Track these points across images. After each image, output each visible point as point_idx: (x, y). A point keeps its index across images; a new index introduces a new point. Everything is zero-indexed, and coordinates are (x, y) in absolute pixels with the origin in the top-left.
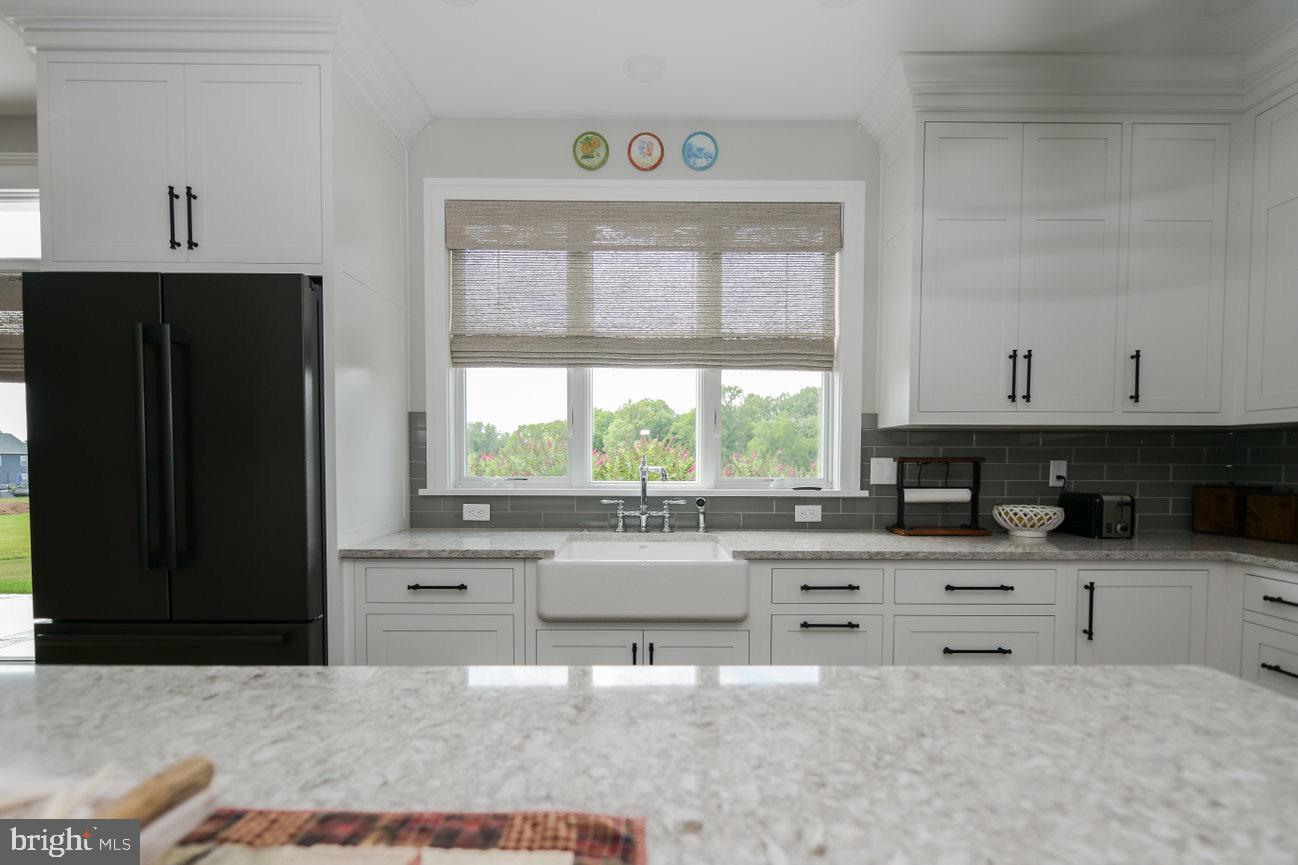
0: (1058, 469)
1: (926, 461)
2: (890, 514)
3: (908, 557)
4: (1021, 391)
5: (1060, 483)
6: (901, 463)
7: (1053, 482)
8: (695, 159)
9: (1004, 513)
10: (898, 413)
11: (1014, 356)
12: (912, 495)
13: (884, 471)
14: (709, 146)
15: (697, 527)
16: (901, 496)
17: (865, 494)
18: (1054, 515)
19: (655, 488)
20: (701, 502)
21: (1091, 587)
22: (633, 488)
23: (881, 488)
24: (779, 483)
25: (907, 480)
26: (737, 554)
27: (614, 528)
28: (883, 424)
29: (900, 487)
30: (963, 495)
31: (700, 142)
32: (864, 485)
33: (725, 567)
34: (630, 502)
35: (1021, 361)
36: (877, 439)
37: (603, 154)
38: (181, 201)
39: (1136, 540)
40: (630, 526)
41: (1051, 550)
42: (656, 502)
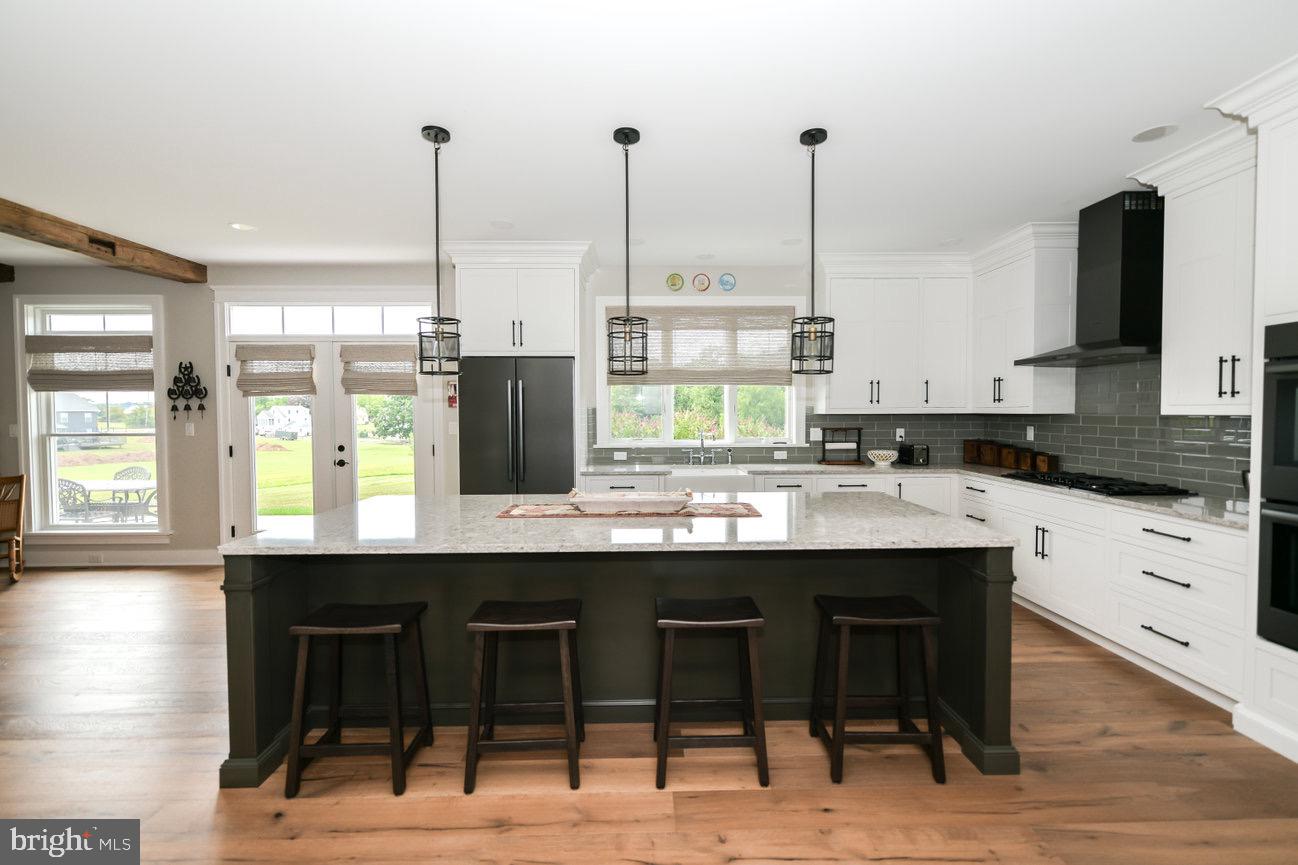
0: (900, 432)
1: (837, 430)
2: (820, 455)
3: (822, 473)
4: (875, 399)
5: (900, 440)
6: (824, 430)
7: (898, 439)
8: (727, 286)
9: (872, 454)
10: (821, 409)
11: (872, 383)
12: (829, 446)
13: (817, 434)
14: (732, 280)
15: (727, 462)
16: (824, 446)
17: (808, 445)
18: (894, 455)
19: (708, 443)
20: (730, 450)
21: (900, 485)
22: (697, 443)
23: (815, 442)
24: (765, 440)
25: (827, 439)
26: (749, 472)
27: (688, 463)
28: (816, 412)
29: (824, 442)
30: (853, 446)
31: (726, 278)
32: (807, 442)
33: (744, 477)
34: (696, 450)
35: (876, 385)
36: (812, 419)
37: (681, 282)
38: (517, 327)
39: (930, 466)
40: (697, 461)
41: (893, 470)
42: (707, 450)
